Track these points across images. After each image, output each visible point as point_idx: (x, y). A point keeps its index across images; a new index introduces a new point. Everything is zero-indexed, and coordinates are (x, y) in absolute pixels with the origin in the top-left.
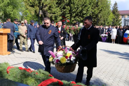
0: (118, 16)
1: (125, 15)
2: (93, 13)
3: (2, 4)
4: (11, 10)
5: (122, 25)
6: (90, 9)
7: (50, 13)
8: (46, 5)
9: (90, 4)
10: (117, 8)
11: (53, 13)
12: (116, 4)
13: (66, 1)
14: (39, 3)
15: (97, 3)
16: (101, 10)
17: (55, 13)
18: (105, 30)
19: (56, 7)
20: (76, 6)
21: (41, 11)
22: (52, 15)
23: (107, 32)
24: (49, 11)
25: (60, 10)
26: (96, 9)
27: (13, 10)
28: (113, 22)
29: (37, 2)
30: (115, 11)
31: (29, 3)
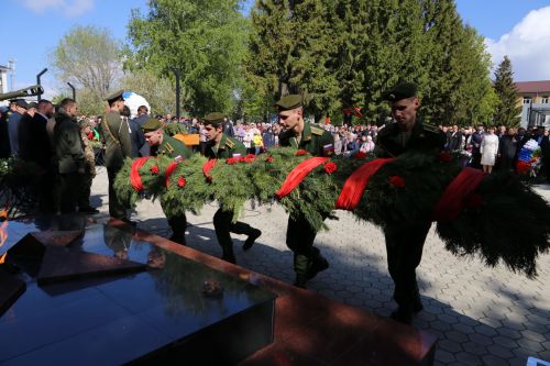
0: (512, 98)
1: (535, 94)
2: (434, 90)
3: (192, 72)
5: (524, 124)
6: (425, 78)
7: (309, 92)
8: (298, 71)
9: (423, 65)
10: (509, 73)
11: (317, 91)
12: (506, 63)
13: (354, 56)
14: (281, 64)
15: (448, 60)
16: (459, 82)
17: (324, 89)
18: (464, 138)
19: (326, 74)
20: (382, 71)
21: (284, 86)
22: (314, 97)
23: (471, 143)
24: (304, 86)
25: (337, 82)
26: (442, 79)
28: (498, 117)
29: (274, 62)
30: (504, 85)
31: (256, 66)
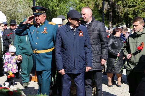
4: (56, 4)
7: (124, 7)
11: (130, 6)
17: (135, 4)
21: (106, 4)
22: (128, 11)
27: (58, 5)
